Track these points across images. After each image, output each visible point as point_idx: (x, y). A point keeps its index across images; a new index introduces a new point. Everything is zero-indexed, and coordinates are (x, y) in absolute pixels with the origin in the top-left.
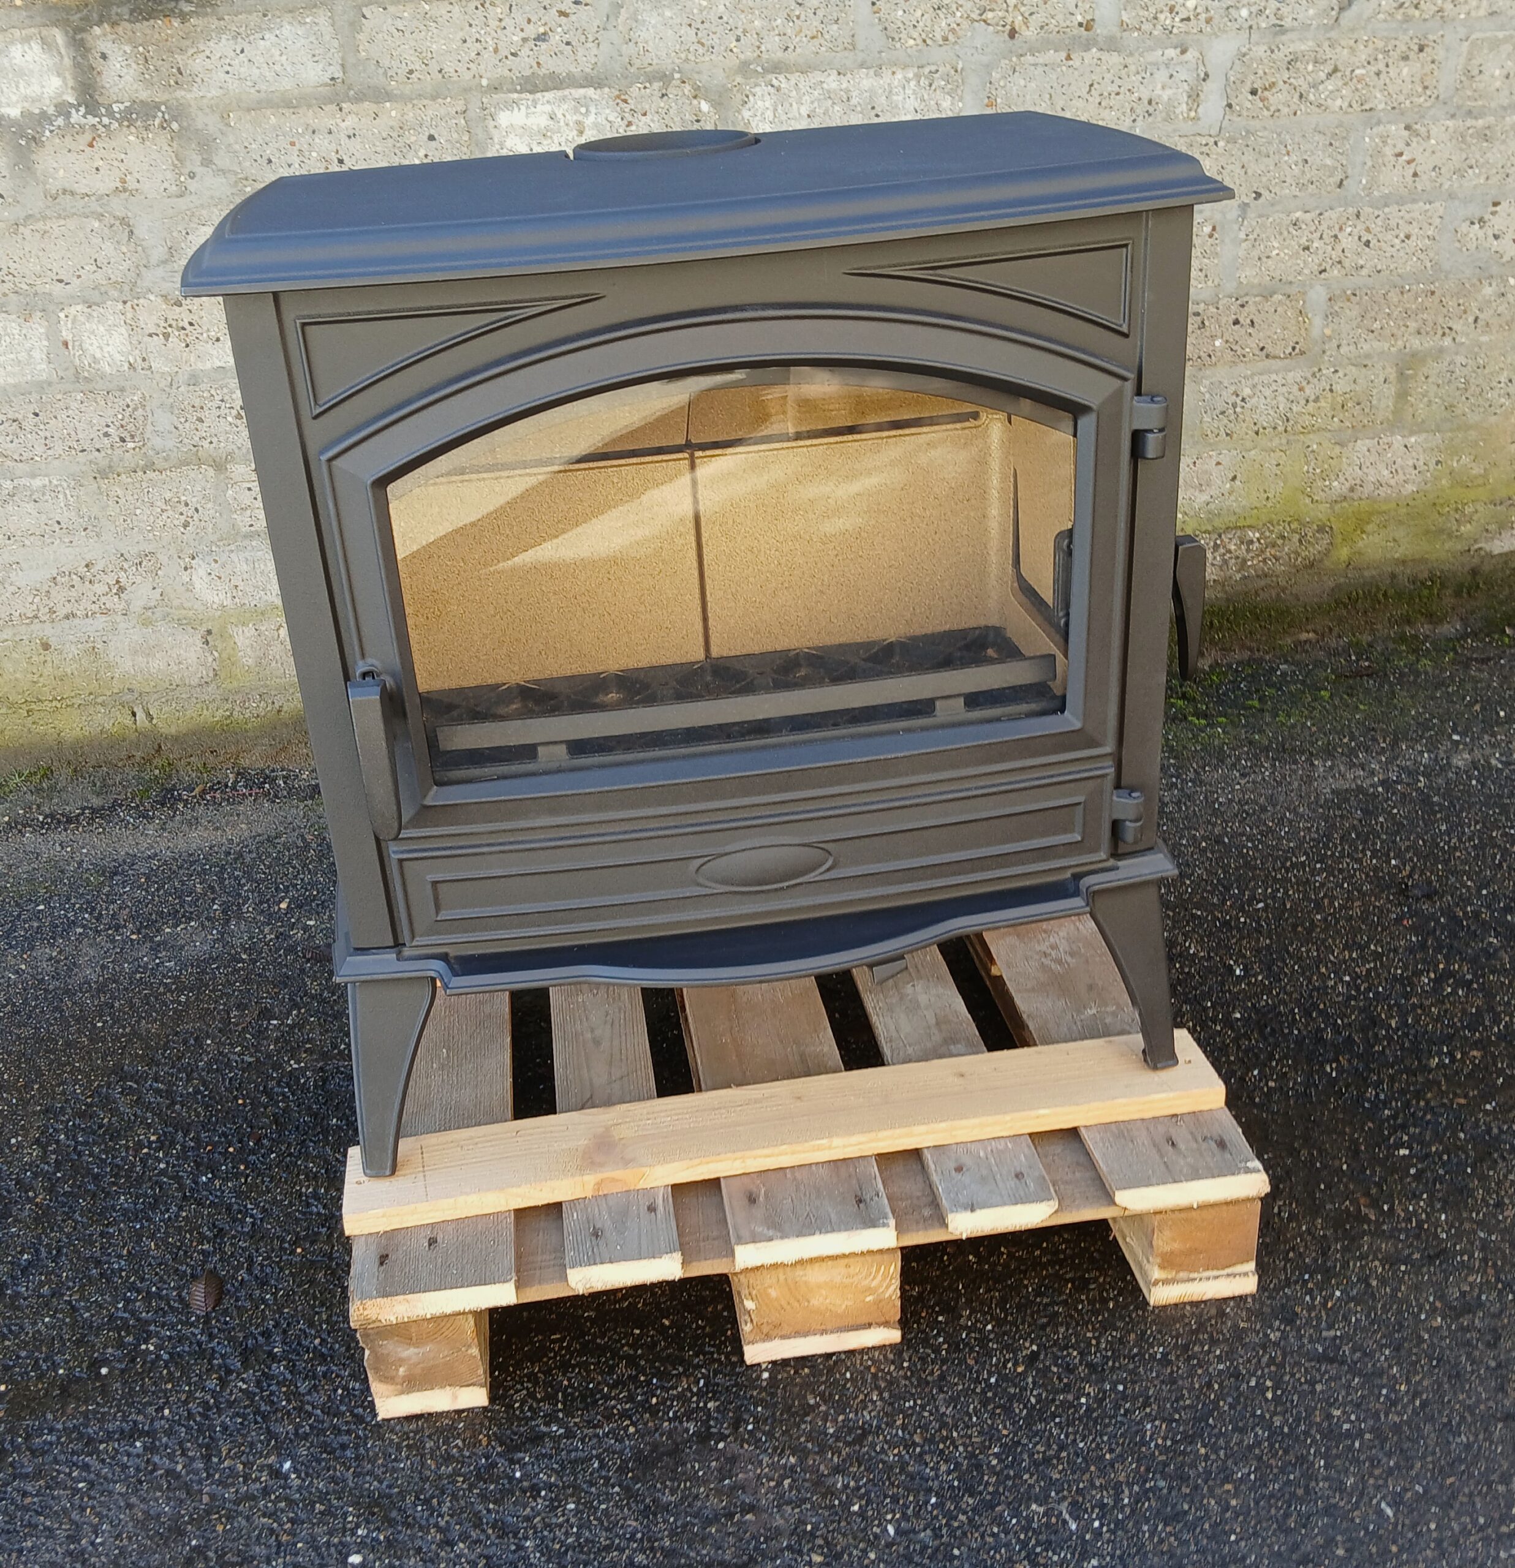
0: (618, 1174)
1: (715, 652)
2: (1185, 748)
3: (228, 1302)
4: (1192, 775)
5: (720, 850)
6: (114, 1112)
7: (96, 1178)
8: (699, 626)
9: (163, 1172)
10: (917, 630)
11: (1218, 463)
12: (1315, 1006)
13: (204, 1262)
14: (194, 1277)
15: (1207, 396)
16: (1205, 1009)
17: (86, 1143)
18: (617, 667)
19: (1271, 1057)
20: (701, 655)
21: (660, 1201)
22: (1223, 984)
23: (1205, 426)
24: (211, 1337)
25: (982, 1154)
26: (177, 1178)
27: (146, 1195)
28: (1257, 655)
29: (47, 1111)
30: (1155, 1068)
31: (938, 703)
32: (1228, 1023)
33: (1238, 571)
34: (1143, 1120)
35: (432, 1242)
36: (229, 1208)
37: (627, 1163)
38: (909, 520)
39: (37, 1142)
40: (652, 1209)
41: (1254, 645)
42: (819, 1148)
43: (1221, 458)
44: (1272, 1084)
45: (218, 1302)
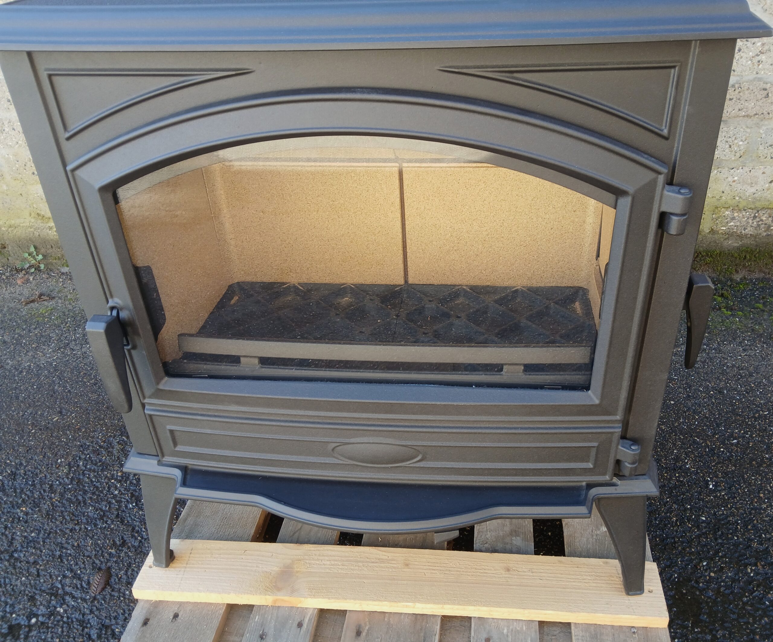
0: (286, 598)
1: (411, 281)
2: (716, 327)
3: (109, 589)
4: (715, 345)
5: (347, 441)
6: (110, 454)
7: (85, 492)
8: (401, 266)
9: (115, 497)
10: (535, 283)
11: (764, 173)
12: (751, 520)
13: (108, 561)
14: (100, 569)
15: (763, 136)
16: (686, 509)
17: (90, 470)
18: (352, 282)
19: (716, 553)
20: (402, 282)
21: (306, 620)
22: (700, 493)
23: (759, 152)
24: (91, 612)
25: (505, 631)
26: (119, 502)
27: (101, 509)
28: (768, 276)
29: (82, 446)
30: (628, 594)
31: (505, 367)
32: (697, 524)
33: (765, 231)
34: (613, 627)
35: (176, 616)
36: (133, 529)
37: (293, 592)
38: (535, 220)
39: (69, 464)
40: (300, 625)
41: (767, 271)
42: (407, 606)
43: (765, 170)
44: (712, 574)
45: (103, 589)
